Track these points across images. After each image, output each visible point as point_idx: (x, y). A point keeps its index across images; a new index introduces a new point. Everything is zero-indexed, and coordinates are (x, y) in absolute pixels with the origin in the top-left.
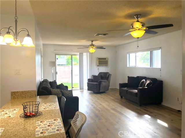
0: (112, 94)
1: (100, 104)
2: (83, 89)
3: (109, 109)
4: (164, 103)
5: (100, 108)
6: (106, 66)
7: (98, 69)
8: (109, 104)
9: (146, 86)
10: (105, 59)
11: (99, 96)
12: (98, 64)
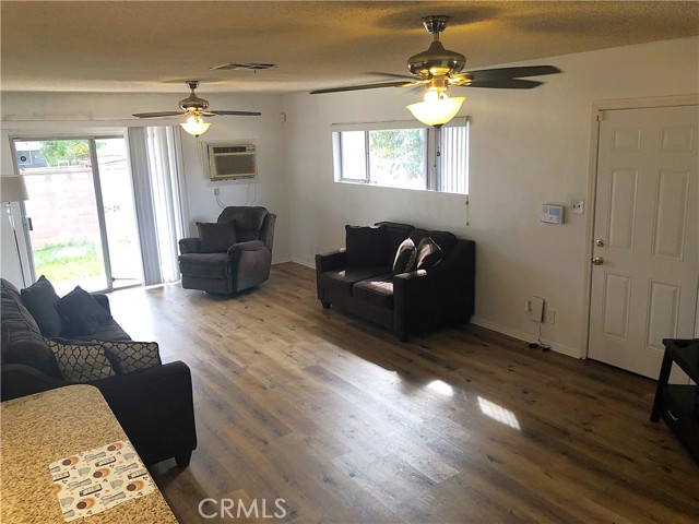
0: (287, 295)
1: (256, 352)
2: (159, 283)
3: (297, 369)
4: (481, 320)
5: (258, 370)
6: (250, 177)
7: (216, 192)
8: (288, 345)
9: (421, 268)
10: (243, 149)
11: (235, 306)
12: (214, 173)
